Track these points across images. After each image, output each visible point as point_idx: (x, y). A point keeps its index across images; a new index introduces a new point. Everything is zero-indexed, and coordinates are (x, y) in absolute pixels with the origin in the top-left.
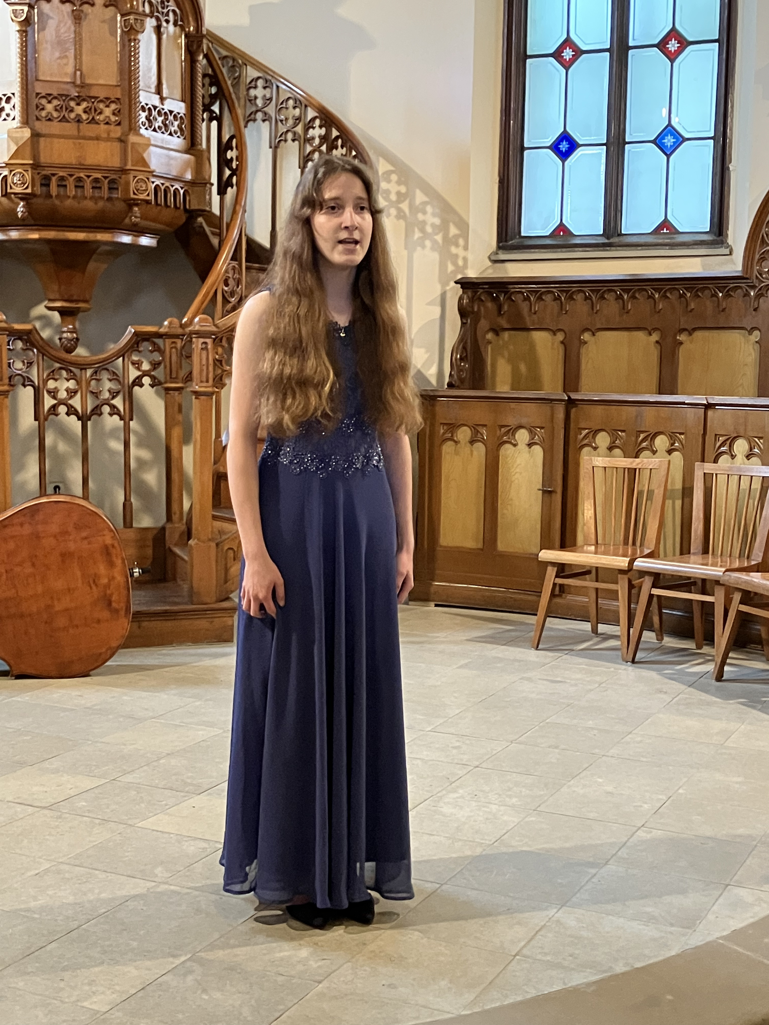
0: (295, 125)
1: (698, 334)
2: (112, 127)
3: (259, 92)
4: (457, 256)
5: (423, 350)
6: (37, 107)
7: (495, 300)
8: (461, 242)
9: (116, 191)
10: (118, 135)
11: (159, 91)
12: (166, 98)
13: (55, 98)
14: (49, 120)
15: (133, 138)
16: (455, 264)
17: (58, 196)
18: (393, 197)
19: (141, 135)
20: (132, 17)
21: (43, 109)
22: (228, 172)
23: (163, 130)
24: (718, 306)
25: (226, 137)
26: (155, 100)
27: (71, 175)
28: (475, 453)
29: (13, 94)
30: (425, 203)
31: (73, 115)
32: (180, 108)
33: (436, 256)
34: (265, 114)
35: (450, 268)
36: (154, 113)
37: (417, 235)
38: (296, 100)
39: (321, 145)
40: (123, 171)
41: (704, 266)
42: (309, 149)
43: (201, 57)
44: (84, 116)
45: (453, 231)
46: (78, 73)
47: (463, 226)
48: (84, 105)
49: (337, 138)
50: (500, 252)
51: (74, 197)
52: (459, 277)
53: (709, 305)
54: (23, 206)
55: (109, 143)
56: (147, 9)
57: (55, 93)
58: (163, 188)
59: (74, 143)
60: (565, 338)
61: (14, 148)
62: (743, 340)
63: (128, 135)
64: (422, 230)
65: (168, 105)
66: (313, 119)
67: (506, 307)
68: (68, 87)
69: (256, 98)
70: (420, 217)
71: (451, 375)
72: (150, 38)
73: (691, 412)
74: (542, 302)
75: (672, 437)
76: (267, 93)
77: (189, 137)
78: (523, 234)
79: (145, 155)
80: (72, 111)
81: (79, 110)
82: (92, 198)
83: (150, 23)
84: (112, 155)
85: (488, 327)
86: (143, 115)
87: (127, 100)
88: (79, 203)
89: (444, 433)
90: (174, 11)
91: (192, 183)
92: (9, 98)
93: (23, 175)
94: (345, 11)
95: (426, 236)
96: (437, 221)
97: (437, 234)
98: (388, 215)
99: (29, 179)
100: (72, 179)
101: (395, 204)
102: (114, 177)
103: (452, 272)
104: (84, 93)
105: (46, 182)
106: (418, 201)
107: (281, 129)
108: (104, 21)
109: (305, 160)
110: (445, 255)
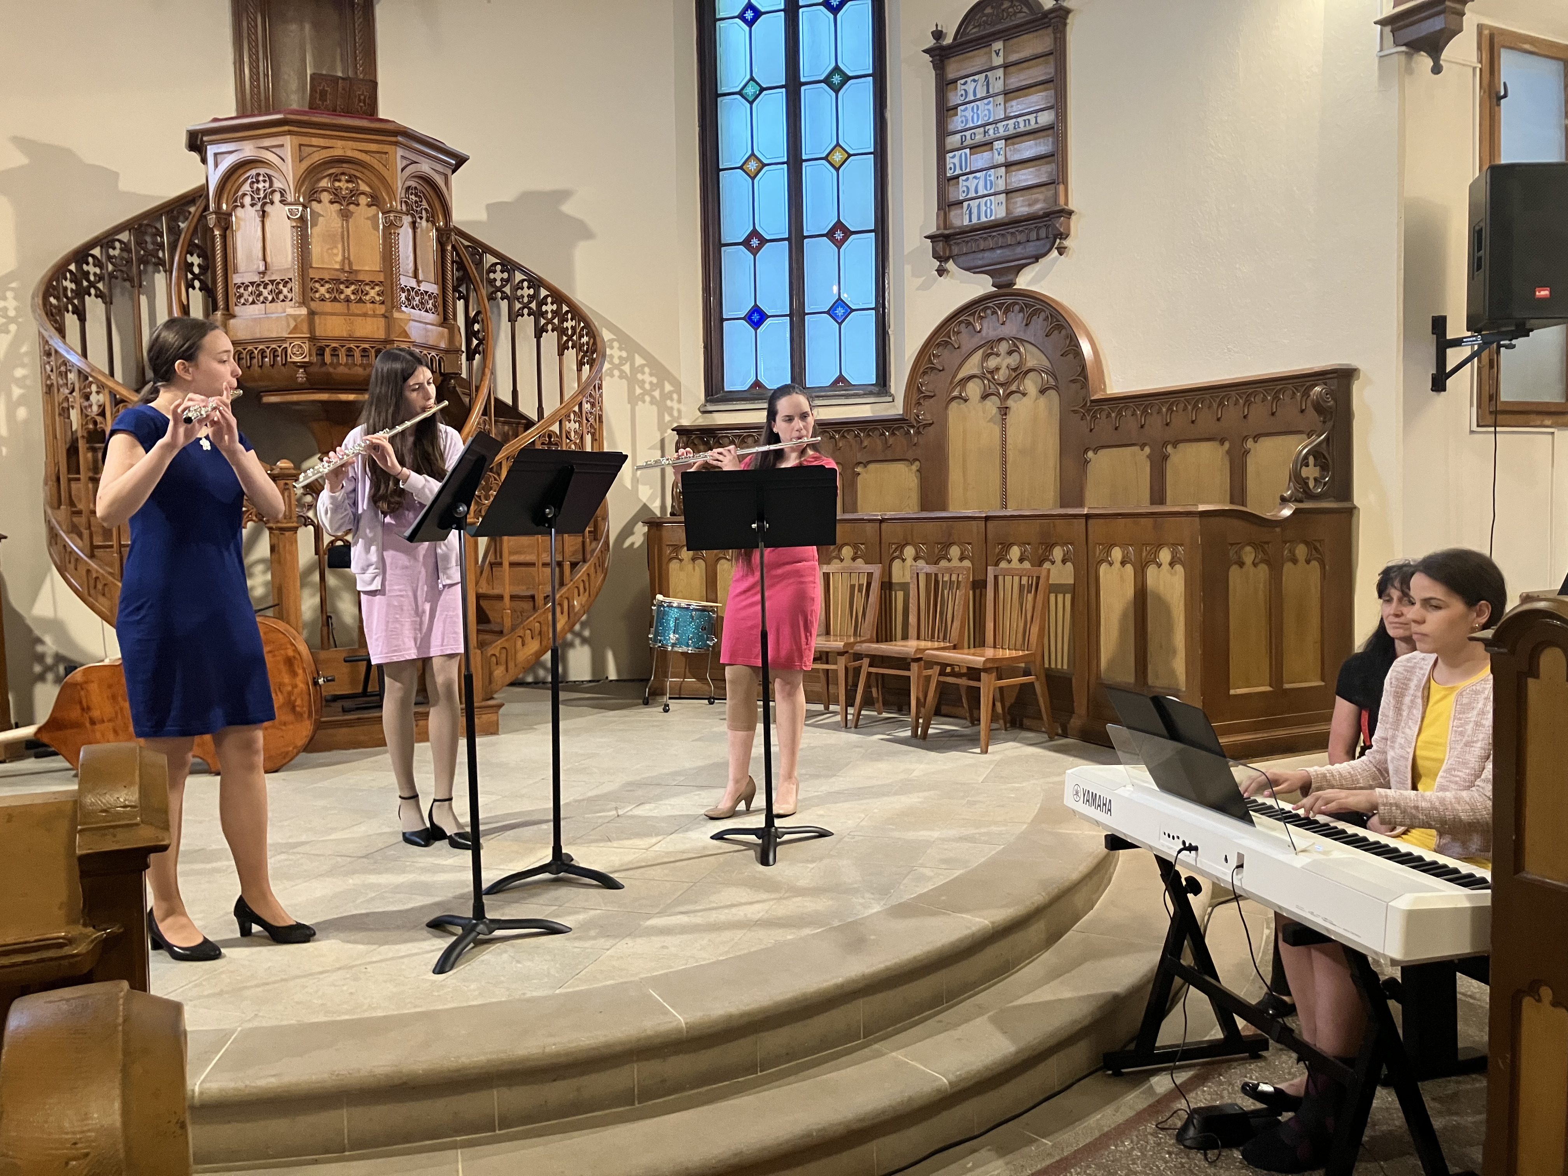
0: (530, 302)
1: (871, 466)
2: (377, 306)
3: (498, 276)
4: (672, 408)
5: (648, 487)
6: (312, 289)
8: (675, 396)
10: (383, 311)
11: (416, 276)
12: (421, 282)
13: (327, 282)
14: (323, 300)
15: (396, 315)
16: (671, 415)
17: (332, 364)
18: (616, 361)
19: (403, 312)
20: (392, 215)
21: (317, 292)
22: (475, 342)
23: (420, 307)
24: (886, 443)
25: (472, 314)
26: (413, 283)
27: (343, 346)
28: (697, 568)
29: (291, 279)
30: (643, 366)
31: (342, 296)
32: (433, 289)
33: (655, 408)
34: (504, 292)
35: (667, 418)
36: (413, 294)
37: (638, 391)
38: (529, 281)
39: (553, 318)
41: (873, 412)
42: (543, 321)
43: (449, 248)
44: (353, 297)
45: (668, 387)
46: (346, 261)
47: (677, 385)
48: (353, 287)
49: (567, 312)
50: (708, 404)
51: (346, 365)
52: (675, 425)
53: (879, 443)
54: (302, 373)
55: (374, 319)
56: (404, 208)
57: (327, 277)
59: (345, 320)
61: (292, 324)
62: (907, 469)
63: (391, 312)
64: (642, 388)
65: (424, 287)
66: (546, 297)
68: (338, 273)
69: (495, 280)
70: (640, 376)
71: (673, 507)
72: (408, 233)
73: (869, 526)
75: (855, 547)
76: (505, 275)
77: (441, 314)
78: (726, 389)
79: (407, 329)
80: (342, 292)
81: (348, 291)
82: (360, 365)
83: (407, 220)
84: (378, 329)
86: (403, 295)
87: (389, 282)
88: (350, 370)
89: (670, 554)
90: (426, 209)
91: (447, 351)
92: (287, 282)
93: (301, 347)
94: (567, 208)
95: (646, 392)
96: (655, 380)
97: (654, 390)
98: (612, 376)
99: (306, 350)
100: (343, 350)
101: (617, 367)
102: (380, 347)
103: (669, 421)
104: (352, 277)
105: (321, 352)
106: (637, 364)
107: (518, 306)
108: (368, 218)
109: (539, 332)
110: (662, 408)
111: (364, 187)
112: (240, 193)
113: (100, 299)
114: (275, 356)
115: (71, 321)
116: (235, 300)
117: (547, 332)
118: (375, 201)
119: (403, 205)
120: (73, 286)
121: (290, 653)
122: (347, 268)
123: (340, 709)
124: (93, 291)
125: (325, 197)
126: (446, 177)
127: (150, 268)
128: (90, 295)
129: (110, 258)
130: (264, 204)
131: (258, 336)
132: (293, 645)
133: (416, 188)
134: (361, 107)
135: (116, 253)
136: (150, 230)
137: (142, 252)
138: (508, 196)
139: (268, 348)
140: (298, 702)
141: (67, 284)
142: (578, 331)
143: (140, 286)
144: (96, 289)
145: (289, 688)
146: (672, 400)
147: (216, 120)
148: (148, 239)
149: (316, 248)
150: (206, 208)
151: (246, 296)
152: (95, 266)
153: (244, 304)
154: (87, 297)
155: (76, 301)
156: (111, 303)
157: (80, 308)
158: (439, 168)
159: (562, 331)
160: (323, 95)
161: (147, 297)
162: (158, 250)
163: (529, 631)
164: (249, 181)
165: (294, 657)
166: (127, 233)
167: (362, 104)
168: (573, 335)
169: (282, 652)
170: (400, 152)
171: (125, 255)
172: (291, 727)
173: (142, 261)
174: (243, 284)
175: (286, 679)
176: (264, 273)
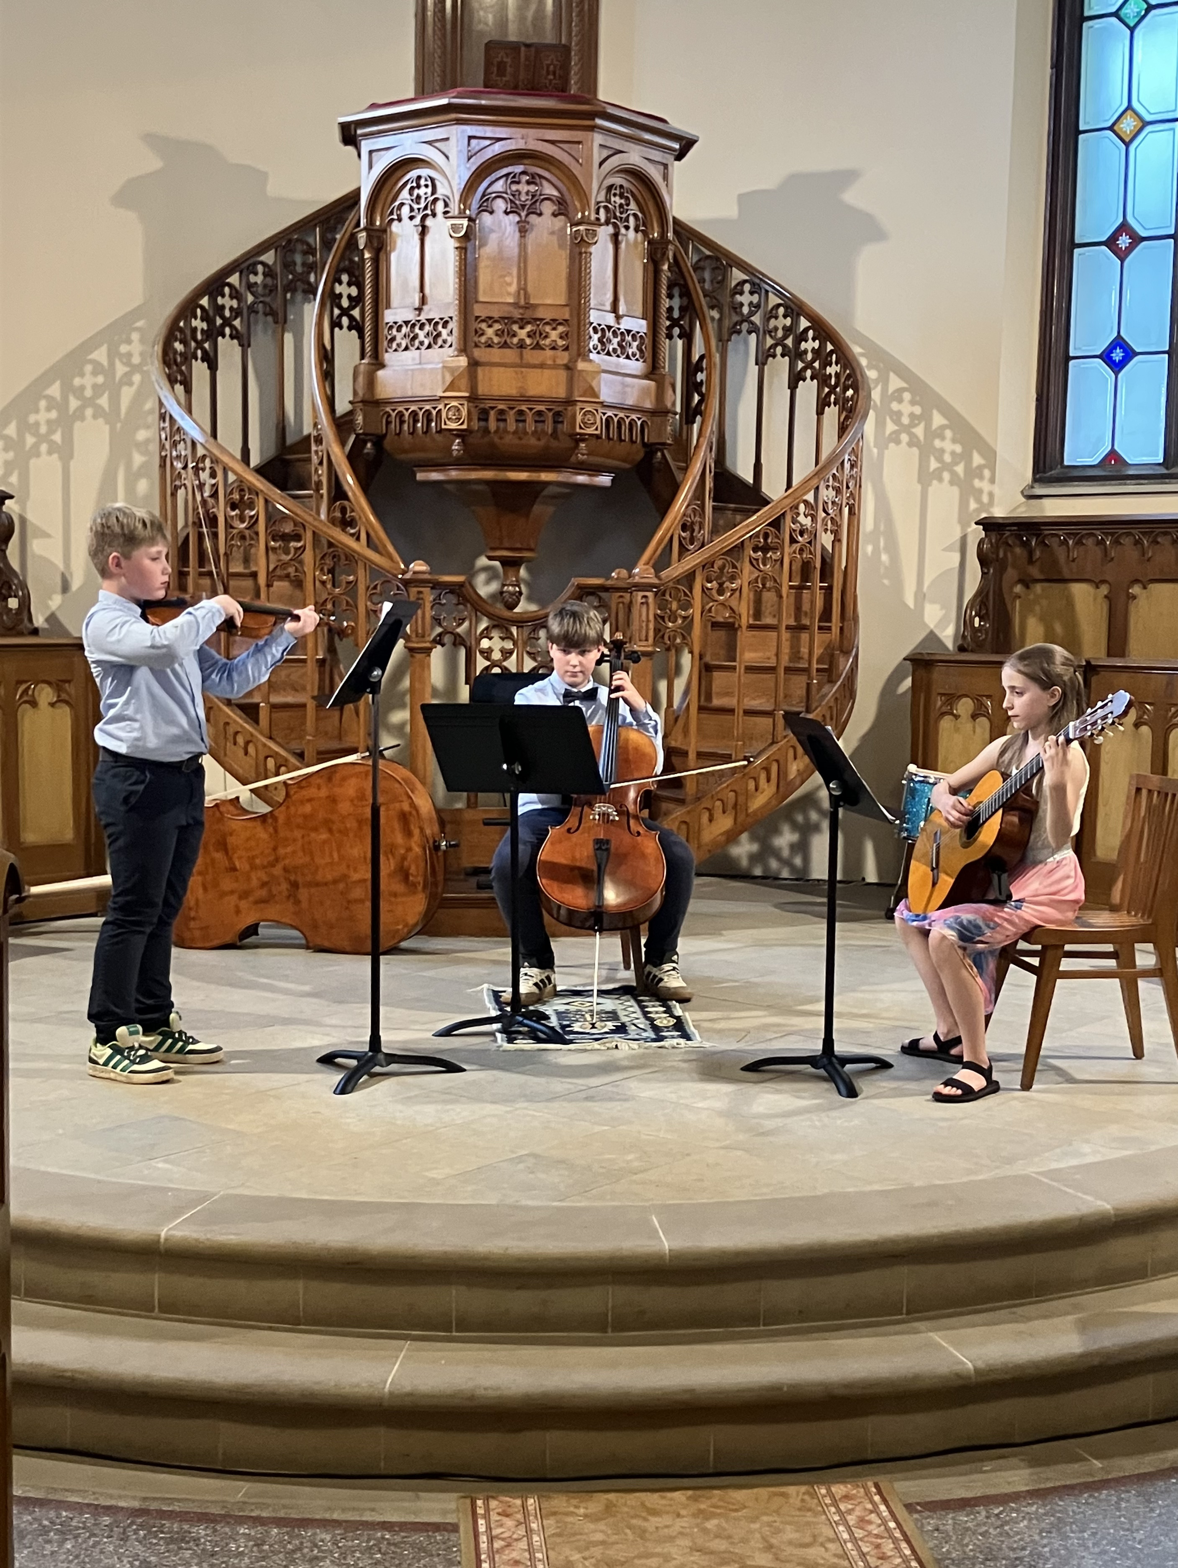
0: (785, 337)
2: (559, 353)
3: (745, 299)
4: (980, 491)
5: (937, 607)
6: (476, 332)
7: (1026, 545)
8: (987, 473)
9: (560, 426)
10: (565, 361)
11: (615, 309)
12: (623, 316)
13: (496, 321)
14: (489, 346)
15: (581, 365)
16: (979, 500)
17: (496, 432)
18: (905, 420)
19: (591, 361)
20: (583, 227)
21: (482, 334)
22: (697, 398)
23: (619, 352)
25: (696, 357)
26: (610, 319)
27: (512, 408)
28: (978, 730)
29: (451, 318)
30: (943, 428)
31: (515, 340)
32: (640, 326)
33: (955, 490)
34: (752, 323)
35: (973, 505)
36: (609, 334)
37: (934, 465)
38: (786, 308)
39: (813, 361)
40: (570, 402)
42: (800, 365)
43: (666, 268)
44: (528, 341)
45: (977, 460)
46: (522, 292)
47: (990, 455)
48: (529, 328)
49: (832, 352)
50: (1036, 485)
51: (515, 432)
52: (984, 515)
54: (459, 444)
55: (554, 372)
56: (602, 215)
57: (496, 315)
58: (616, 420)
59: (516, 373)
60: (1110, 592)
61: (449, 379)
63: (576, 361)
64: (940, 459)
65: (626, 324)
66: (806, 330)
67: (1038, 554)
68: (511, 309)
69: (742, 305)
70: (937, 443)
71: (964, 637)
72: (605, 249)
74: (1082, 548)
76: (755, 298)
77: (650, 360)
78: (1066, 463)
79: (596, 384)
80: (514, 335)
81: (523, 333)
82: (535, 433)
83: (604, 232)
84: (558, 385)
85: (1016, 578)
86: (596, 337)
87: (575, 321)
88: (520, 439)
89: (942, 706)
90: (635, 215)
91: (653, 413)
92: (446, 322)
93: (459, 410)
94: (851, 197)
95: (945, 467)
96: (958, 449)
97: (957, 464)
98: (898, 442)
99: (464, 413)
100: (512, 412)
101: (907, 429)
102: (560, 409)
103: (976, 510)
104: (528, 314)
105: (484, 415)
106: (935, 425)
107: (769, 342)
108: (553, 233)
109: (795, 379)
110: (967, 490)
111: (549, 190)
112: (397, 203)
113: (235, 341)
114: (429, 421)
115: (199, 369)
116: (385, 343)
117: (804, 380)
118: (562, 209)
119: (602, 211)
120: (205, 326)
121: (406, 807)
122: (522, 302)
123: (475, 885)
124: (227, 330)
125: (500, 205)
126: (666, 166)
127: (299, 296)
128: (224, 336)
129: (250, 286)
130: (424, 217)
131: (410, 394)
132: (410, 798)
133: (621, 187)
134: (551, 80)
135: (259, 279)
136: (299, 247)
137: (290, 277)
138: (769, 182)
139: (421, 409)
140: (413, 870)
141: (197, 323)
142: (843, 380)
143: (285, 322)
144: (233, 327)
145: (402, 851)
146: (981, 478)
147: (374, 106)
148: (298, 259)
149: (484, 277)
150: (358, 224)
151: (398, 340)
152: (232, 297)
153: (396, 350)
154: (220, 338)
155: (206, 345)
156: (249, 346)
157: (212, 354)
158: (656, 155)
159: (822, 379)
160: (501, 69)
161: (295, 336)
162: (309, 273)
163: (718, 803)
164: (409, 186)
165: (410, 813)
166: (272, 252)
167: (551, 77)
168: (836, 385)
169: (397, 805)
170: (598, 138)
171: (269, 281)
172: (404, 899)
173: (290, 287)
174: (395, 323)
175: (399, 839)
176: (419, 310)
